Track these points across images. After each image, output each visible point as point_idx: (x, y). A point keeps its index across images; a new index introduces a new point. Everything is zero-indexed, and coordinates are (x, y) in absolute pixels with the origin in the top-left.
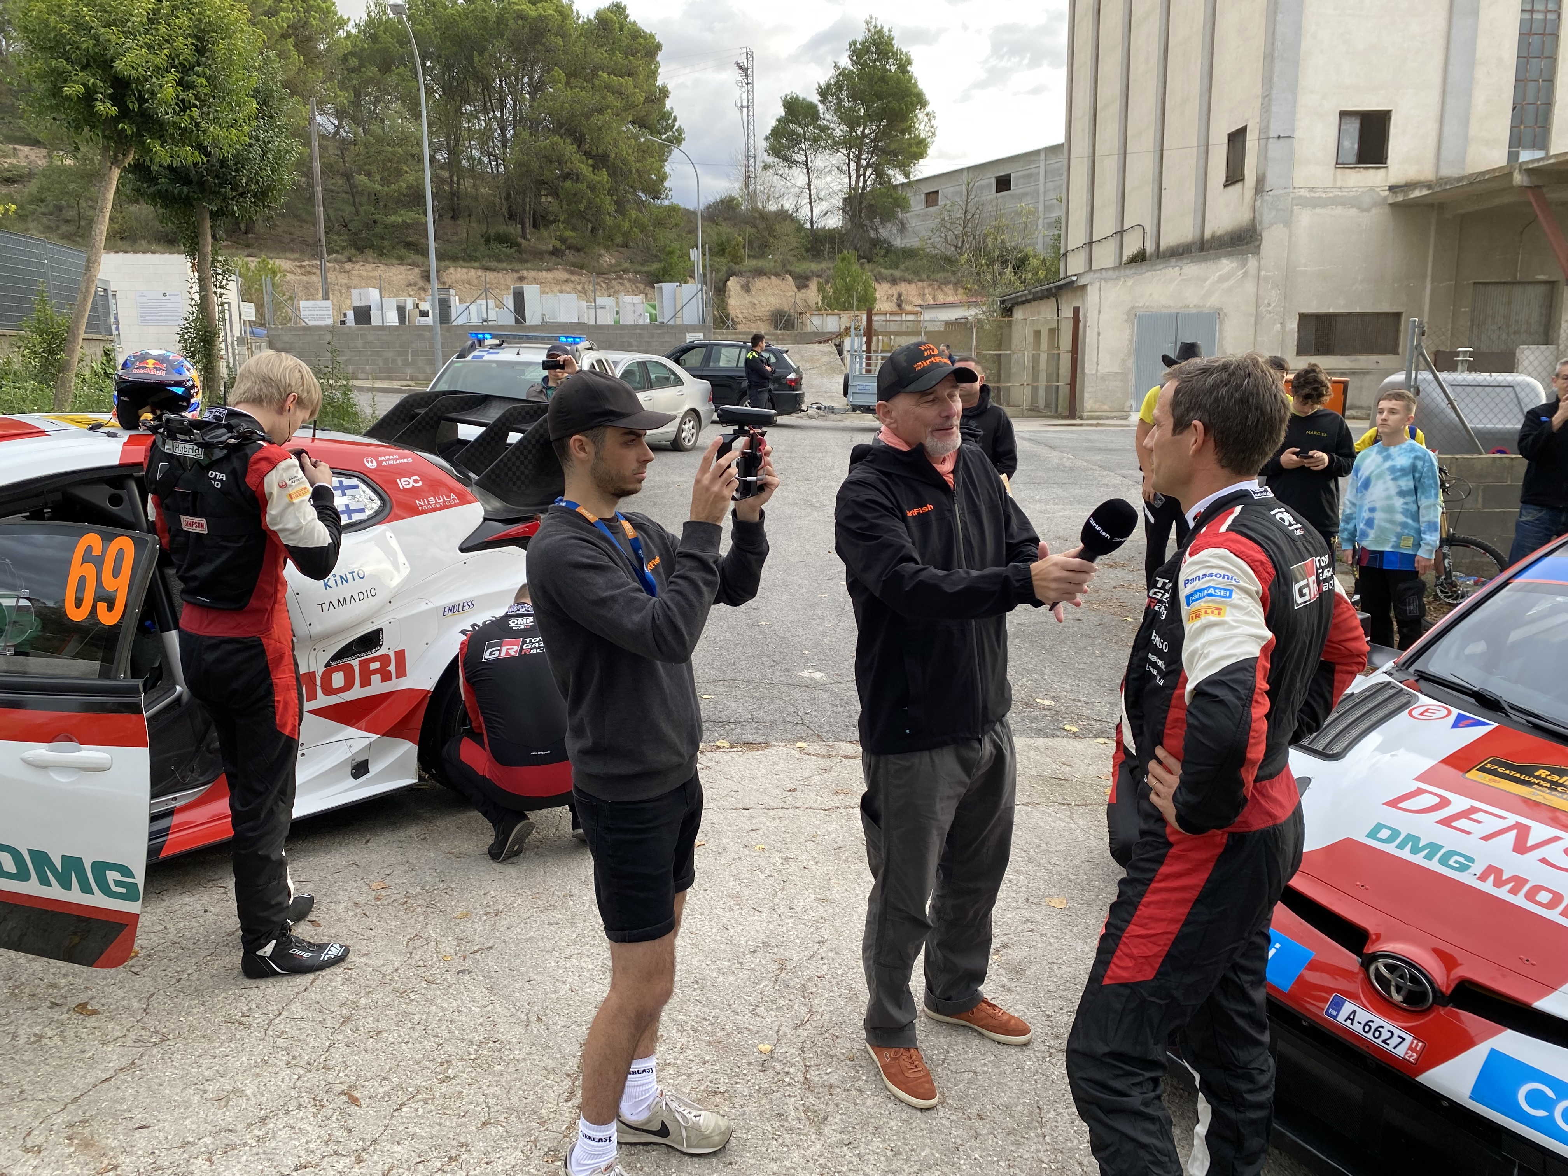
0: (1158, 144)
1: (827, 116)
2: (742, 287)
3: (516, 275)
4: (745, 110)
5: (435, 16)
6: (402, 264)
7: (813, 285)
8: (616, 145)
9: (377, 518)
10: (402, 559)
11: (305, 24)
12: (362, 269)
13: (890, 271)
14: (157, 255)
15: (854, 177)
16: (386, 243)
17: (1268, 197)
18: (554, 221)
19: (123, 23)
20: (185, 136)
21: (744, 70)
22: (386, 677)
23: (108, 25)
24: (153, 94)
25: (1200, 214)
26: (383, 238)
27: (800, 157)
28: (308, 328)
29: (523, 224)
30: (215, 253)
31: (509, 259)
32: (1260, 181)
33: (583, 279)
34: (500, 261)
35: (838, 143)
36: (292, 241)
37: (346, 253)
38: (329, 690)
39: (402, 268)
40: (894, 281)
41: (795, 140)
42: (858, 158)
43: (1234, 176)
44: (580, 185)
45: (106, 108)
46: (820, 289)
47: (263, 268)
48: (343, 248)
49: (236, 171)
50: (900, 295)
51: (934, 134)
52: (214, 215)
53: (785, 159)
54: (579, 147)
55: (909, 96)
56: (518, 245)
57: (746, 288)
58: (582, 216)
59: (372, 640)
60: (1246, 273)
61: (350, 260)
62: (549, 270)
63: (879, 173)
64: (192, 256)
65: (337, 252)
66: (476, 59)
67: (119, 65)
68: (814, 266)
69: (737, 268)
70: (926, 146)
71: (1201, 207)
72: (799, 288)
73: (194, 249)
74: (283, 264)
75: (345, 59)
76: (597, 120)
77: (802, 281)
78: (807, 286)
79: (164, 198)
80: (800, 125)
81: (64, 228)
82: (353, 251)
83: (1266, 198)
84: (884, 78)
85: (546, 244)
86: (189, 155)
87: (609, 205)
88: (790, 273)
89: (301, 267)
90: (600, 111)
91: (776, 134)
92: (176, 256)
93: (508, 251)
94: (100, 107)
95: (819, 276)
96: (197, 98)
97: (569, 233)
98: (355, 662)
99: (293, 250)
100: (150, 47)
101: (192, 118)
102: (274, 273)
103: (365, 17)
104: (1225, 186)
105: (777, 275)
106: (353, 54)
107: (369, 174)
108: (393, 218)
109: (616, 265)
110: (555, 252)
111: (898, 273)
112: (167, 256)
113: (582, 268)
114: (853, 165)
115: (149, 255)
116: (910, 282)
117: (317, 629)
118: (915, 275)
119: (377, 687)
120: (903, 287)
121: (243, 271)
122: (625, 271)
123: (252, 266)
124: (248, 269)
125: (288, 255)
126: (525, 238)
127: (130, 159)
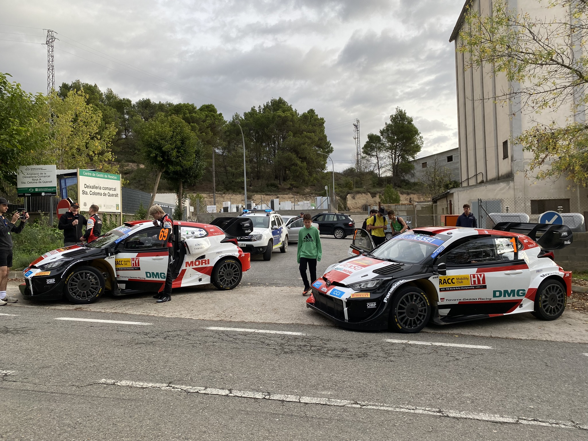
0: (484, 146)
1: (384, 140)
2: (352, 197)
3: (276, 196)
4: (357, 139)
5: (253, 118)
6: (240, 194)
7: (378, 196)
8: (309, 154)
9: (206, 236)
10: (209, 243)
11: (214, 124)
12: (227, 196)
13: (407, 191)
14: (167, 194)
15: (394, 159)
16: (236, 188)
17: (515, 162)
18: (289, 179)
19: (165, 139)
20: (177, 164)
21: (356, 126)
22: (206, 264)
23: (162, 140)
24: (171, 154)
25: (497, 168)
26: (235, 186)
27: (374, 154)
28: (209, 214)
29: (280, 180)
30: (183, 192)
31: (274, 191)
32: (512, 157)
33: (298, 197)
34: (271, 192)
35: (388, 148)
36: (207, 188)
37: (223, 191)
38: (196, 265)
39: (240, 195)
40: (408, 194)
41: (372, 149)
42: (395, 153)
43: (505, 156)
44: (297, 168)
45: (160, 159)
46: (380, 197)
47: (198, 196)
48: (222, 190)
49: (190, 171)
50: (410, 198)
51: (423, 143)
52: (183, 183)
53: (369, 154)
54: (297, 155)
55: (412, 132)
56: (278, 187)
57: (354, 198)
58: (298, 177)
59: (203, 257)
60: (510, 187)
61: (224, 193)
62: (287, 194)
63: (403, 158)
64: (177, 193)
65: (221, 191)
66: (265, 130)
67: (163, 149)
68: (378, 190)
69: (350, 191)
70: (420, 148)
71: (497, 166)
72: (373, 197)
73: (178, 192)
74: (204, 195)
75: (226, 132)
76: (303, 147)
77: (373, 195)
78: (375, 196)
79: (172, 179)
80: (374, 143)
81: (141, 187)
82: (225, 191)
83: (514, 163)
84: (403, 126)
85: (287, 186)
86: (178, 168)
87: (306, 173)
88: (369, 192)
89: (209, 196)
90: (304, 144)
91: (366, 147)
92: (172, 194)
93: (274, 189)
94: (158, 159)
95: (380, 193)
96: (181, 155)
97: (293, 183)
98: (200, 260)
99: (207, 191)
100: (170, 144)
101: (179, 160)
102: (201, 198)
103: (232, 119)
104: (503, 159)
105: (364, 193)
106: (228, 131)
107: (231, 167)
108: (238, 180)
109: (309, 192)
110: (289, 189)
111: (409, 191)
112: (170, 194)
113: (298, 193)
114: (393, 156)
115: (165, 194)
116: (414, 194)
117: (194, 253)
118: (416, 191)
119: (204, 265)
120: (412, 196)
121: (192, 197)
122: (312, 194)
123: (194, 196)
124: (193, 197)
125: (206, 192)
126: (280, 184)
127: (164, 170)
